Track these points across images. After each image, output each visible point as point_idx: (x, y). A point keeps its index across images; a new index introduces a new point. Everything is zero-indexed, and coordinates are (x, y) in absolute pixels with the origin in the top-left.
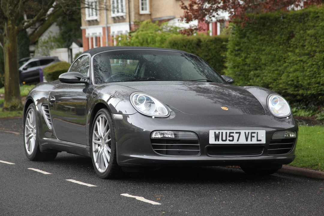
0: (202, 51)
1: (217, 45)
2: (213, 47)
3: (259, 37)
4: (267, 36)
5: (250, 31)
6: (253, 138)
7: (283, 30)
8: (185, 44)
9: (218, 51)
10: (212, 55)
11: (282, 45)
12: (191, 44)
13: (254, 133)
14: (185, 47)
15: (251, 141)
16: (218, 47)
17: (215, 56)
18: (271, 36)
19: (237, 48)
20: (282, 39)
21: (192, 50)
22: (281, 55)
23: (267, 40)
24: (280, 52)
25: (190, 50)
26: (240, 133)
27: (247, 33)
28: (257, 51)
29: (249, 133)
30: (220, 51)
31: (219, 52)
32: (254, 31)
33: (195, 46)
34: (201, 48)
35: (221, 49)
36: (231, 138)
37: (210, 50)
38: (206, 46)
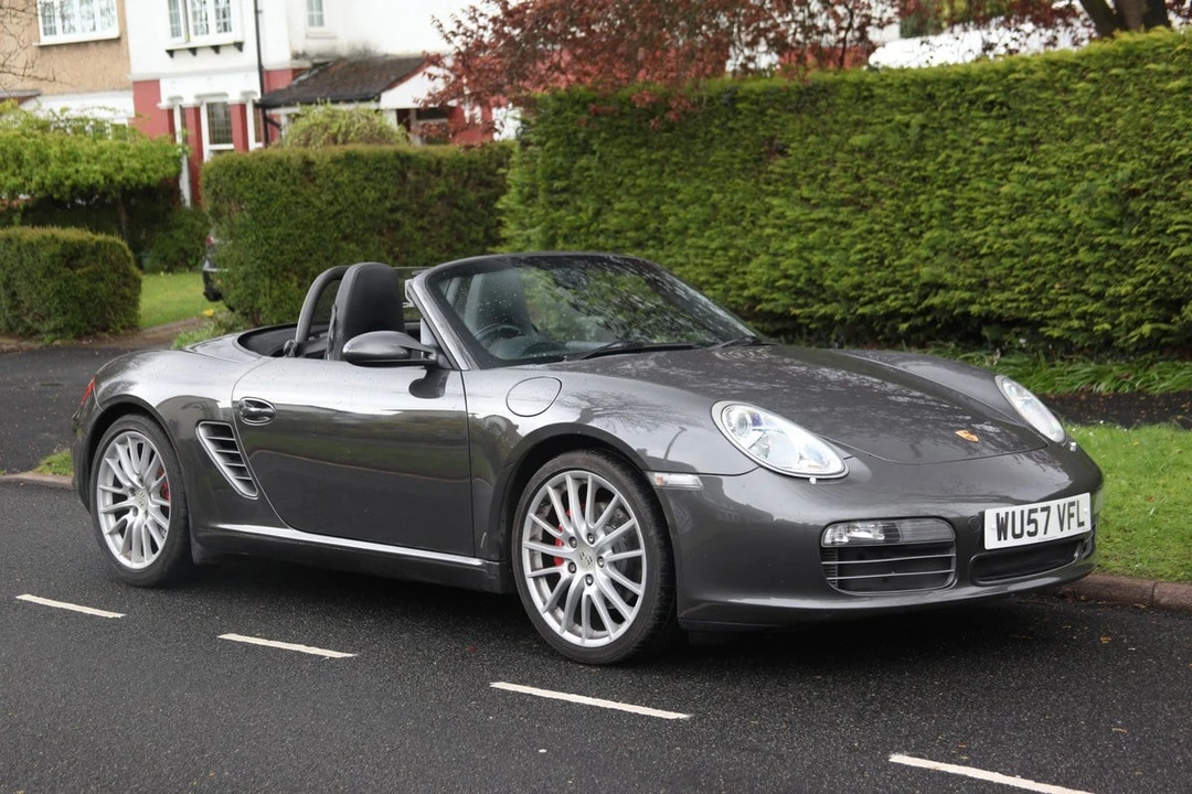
0: (317, 190)
1: (354, 173)
2: (344, 178)
3: (643, 153)
4: (676, 152)
5: (603, 135)
7: (735, 134)
8: (271, 171)
9: (359, 190)
10: (346, 198)
11: (739, 176)
12: (288, 171)
14: (274, 179)
16: (357, 177)
17: (353, 203)
18: (687, 152)
19: (557, 184)
20: (737, 160)
21: (293, 187)
22: (742, 204)
23: (676, 164)
24: (736, 197)
25: (288, 186)
27: (592, 142)
28: (639, 195)
30: (365, 188)
31: (363, 191)
32: (617, 137)
33: (297, 174)
34: (313, 180)
35: (366, 184)
37: (337, 185)
38: (328, 177)
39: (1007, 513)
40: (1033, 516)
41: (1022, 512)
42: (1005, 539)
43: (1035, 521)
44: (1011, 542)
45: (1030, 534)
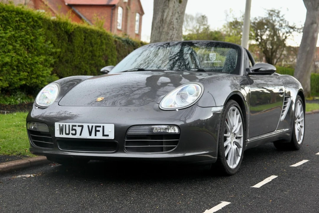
6: (97, 132)
13: (100, 127)
15: (96, 135)
26: (82, 126)
29: (92, 126)
36: (74, 132)
39: (63, 125)
40: (74, 128)
41: (69, 126)
42: (62, 134)
43: (75, 130)
44: (64, 136)
45: (72, 134)
